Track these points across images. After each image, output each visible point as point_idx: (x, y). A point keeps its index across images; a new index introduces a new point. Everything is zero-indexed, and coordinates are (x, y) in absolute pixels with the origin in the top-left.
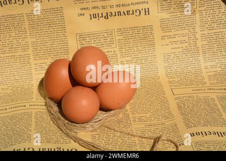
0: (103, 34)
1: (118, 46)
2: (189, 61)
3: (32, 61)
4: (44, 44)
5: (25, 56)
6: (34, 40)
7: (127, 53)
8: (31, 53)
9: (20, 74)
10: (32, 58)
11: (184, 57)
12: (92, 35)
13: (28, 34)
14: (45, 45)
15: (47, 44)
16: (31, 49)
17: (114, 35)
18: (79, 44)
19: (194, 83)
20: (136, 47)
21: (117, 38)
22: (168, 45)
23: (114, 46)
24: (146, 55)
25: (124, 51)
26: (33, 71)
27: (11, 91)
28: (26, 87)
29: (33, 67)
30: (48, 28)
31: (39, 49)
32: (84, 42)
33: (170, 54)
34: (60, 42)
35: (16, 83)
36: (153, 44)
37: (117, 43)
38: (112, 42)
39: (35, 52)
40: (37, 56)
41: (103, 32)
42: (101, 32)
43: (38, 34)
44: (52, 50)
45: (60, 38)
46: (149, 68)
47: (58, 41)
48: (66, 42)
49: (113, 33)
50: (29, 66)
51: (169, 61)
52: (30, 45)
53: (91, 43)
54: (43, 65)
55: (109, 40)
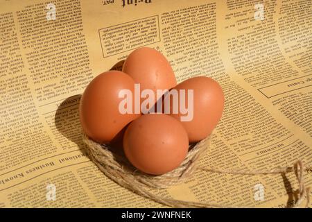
0: (140, 24)
1: (162, 38)
2: (262, 44)
3: (31, 85)
4: (48, 54)
5: (18, 79)
6: (31, 50)
7: (177, 47)
8: (28, 73)
9: (14, 111)
10: (30, 80)
11: (255, 39)
12: (124, 28)
13: (20, 43)
14: (49, 56)
15: (52, 53)
16: (27, 65)
17: (157, 23)
18: (104, 45)
19: (282, 75)
20: (190, 35)
21: (162, 27)
22: (234, 26)
23: (157, 39)
24: (204, 46)
25: (171, 44)
26: (36, 101)
27: (10, 142)
28: (32, 130)
29: (35, 94)
30: (52, 28)
31: (40, 64)
32: (111, 41)
33: (236, 39)
34: (74, 47)
35: (13, 128)
36: (214, 29)
37: (162, 35)
38: (154, 34)
39: (34, 69)
40: (38, 77)
41: (141, 21)
42: (137, 22)
43: (36, 40)
44: (63, 61)
45: (73, 41)
46: (211, 65)
47: (71, 45)
48: (83, 45)
49: (156, 20)
50: (27, 95)
51: (236, 49)
52: (25, 61)
53: (122, 40)
54: (50, 88)
55: (149, 31)
